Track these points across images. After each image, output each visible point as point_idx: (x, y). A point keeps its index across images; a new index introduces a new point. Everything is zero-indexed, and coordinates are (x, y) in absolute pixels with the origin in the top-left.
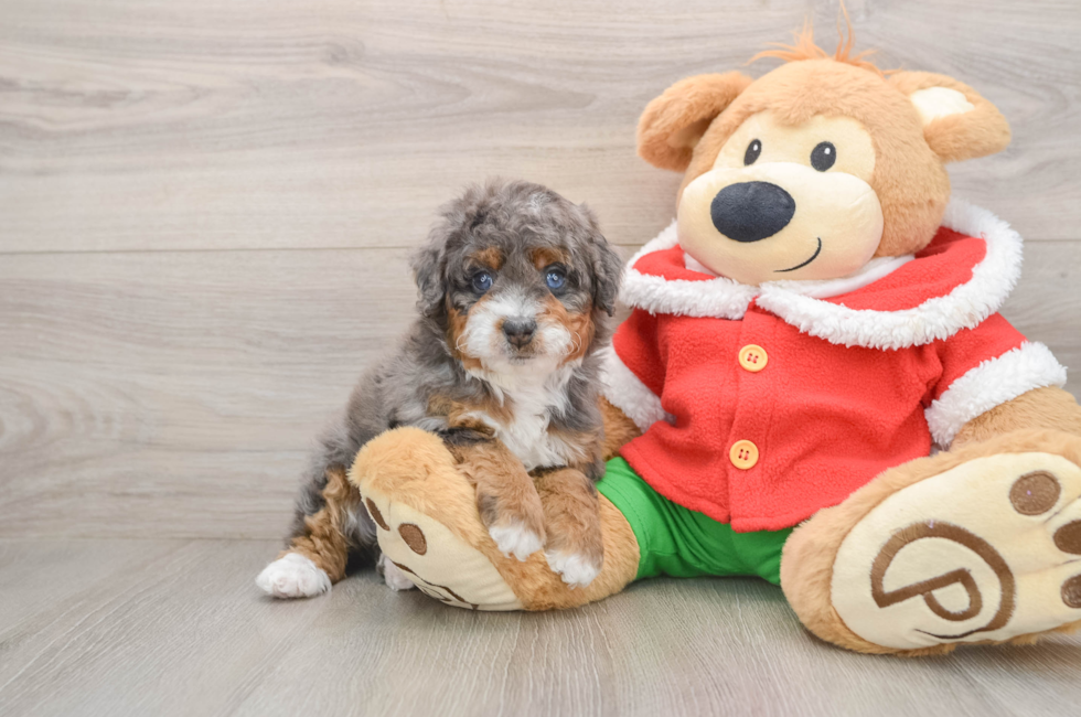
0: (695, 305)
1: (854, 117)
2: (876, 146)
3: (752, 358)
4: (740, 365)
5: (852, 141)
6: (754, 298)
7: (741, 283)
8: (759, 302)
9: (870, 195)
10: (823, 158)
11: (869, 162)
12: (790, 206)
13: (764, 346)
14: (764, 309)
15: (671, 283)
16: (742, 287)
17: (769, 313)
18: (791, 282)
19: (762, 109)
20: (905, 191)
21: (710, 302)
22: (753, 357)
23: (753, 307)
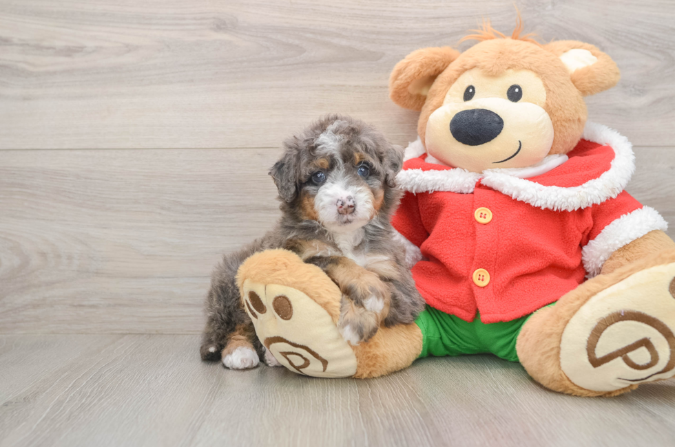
0: (443, 185)
1: (531, 69)
2: (546, 85)
3: (483, 215)
4: (476, 221)
5: (531, 84)
6: (480, 180)
7: (470, 171)
8: (483, 182)
9: (546, 115)
10: (515, 94)
11: (543, 96)
12: (500, 123)
13: (490, 208)
14: (486, 186)
15: (426, 172)
16: (471, 174)
17: (490, 189)
18: (502, 169)
19: (474, 67)
20: (566, 112)
21: (453, 182)
23: (479, 185)
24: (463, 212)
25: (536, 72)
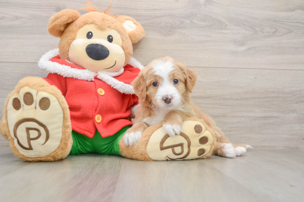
0: (80, 76)
1: (116, 30)
2: (122, 38)
4: (98, 94)
5: (116, 36)
6: (97, 76)
7: (92, 71)
8: (97, 77)
10: (110, 39)
11: (121, 42)
14: (99, 79)
15: (72, 69)
16: (93, 72)
18: (106, 72)
19: (91, 23)
20: (129, 50)
21: (85, 76)
22: (101, 92)
23: (96, 78)
24: (91, 90)
25: (118, 31)
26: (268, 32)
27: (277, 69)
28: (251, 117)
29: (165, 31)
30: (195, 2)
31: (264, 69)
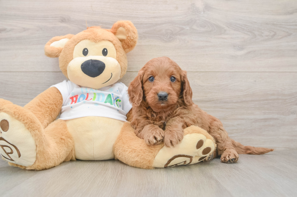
26: (267, 36)
27: (276, 72)
28: (251, 120)
29: (166, 38)
30: (194, 9)
31: (263, 72)
